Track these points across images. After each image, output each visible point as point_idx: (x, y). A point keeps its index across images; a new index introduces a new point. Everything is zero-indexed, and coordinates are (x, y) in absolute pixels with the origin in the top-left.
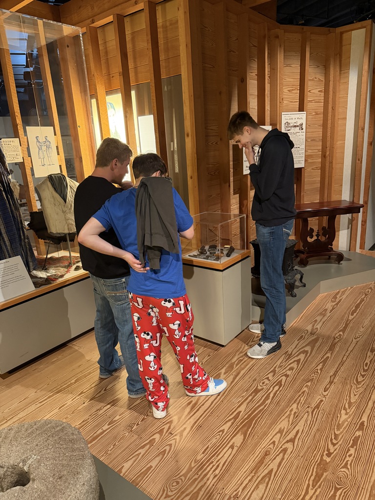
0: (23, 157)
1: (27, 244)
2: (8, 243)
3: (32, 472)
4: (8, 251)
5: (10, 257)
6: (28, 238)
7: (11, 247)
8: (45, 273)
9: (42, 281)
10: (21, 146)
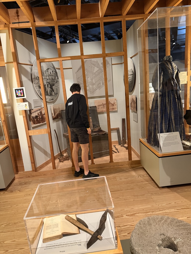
0: (187, 81)
1: (182, 126)
2: (174, 125)
3: (179, 247)
4: (173, 128)
5: (174, 132)
6: (183, 123)
7: (175, 127)
8: (189, 143)
9: (188, 147)
10: (187, 75)
